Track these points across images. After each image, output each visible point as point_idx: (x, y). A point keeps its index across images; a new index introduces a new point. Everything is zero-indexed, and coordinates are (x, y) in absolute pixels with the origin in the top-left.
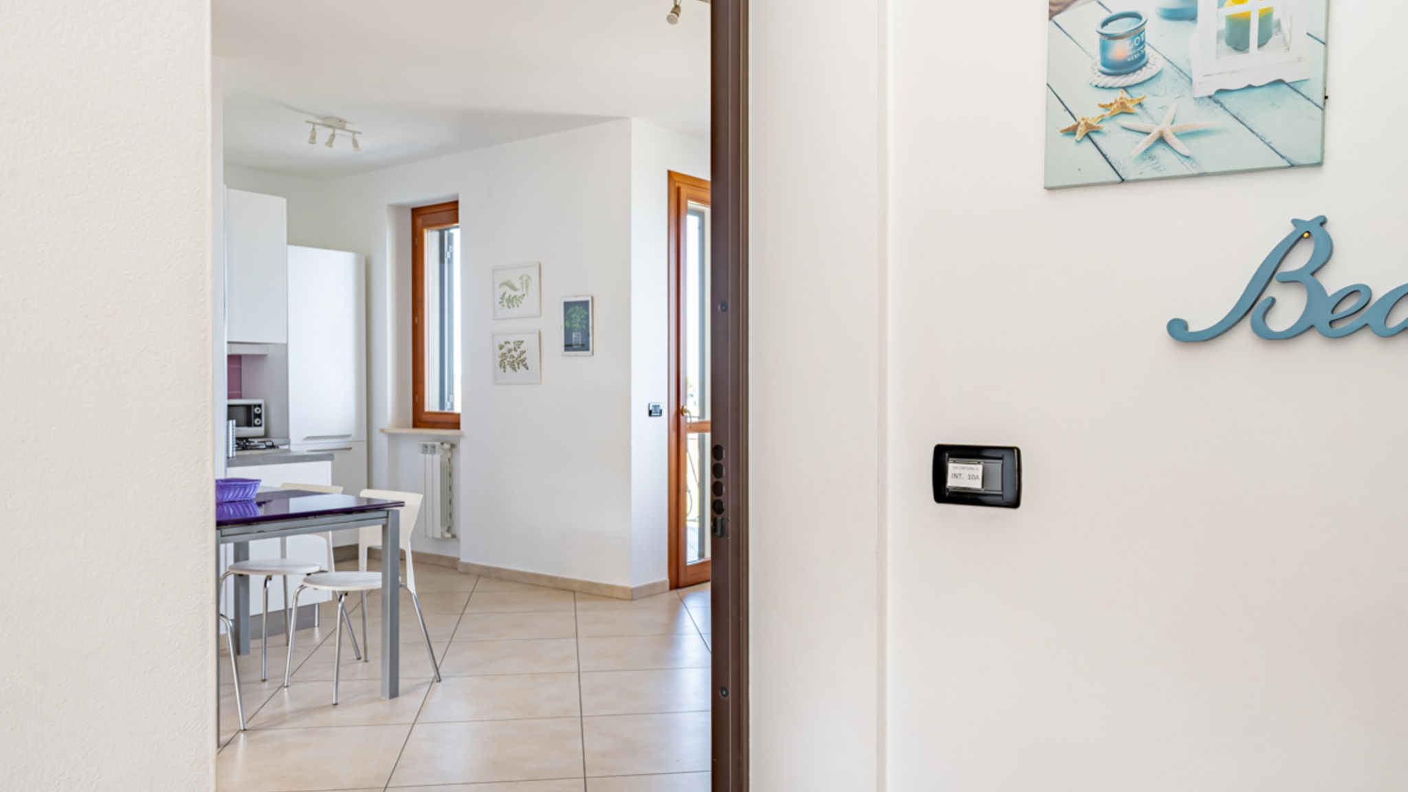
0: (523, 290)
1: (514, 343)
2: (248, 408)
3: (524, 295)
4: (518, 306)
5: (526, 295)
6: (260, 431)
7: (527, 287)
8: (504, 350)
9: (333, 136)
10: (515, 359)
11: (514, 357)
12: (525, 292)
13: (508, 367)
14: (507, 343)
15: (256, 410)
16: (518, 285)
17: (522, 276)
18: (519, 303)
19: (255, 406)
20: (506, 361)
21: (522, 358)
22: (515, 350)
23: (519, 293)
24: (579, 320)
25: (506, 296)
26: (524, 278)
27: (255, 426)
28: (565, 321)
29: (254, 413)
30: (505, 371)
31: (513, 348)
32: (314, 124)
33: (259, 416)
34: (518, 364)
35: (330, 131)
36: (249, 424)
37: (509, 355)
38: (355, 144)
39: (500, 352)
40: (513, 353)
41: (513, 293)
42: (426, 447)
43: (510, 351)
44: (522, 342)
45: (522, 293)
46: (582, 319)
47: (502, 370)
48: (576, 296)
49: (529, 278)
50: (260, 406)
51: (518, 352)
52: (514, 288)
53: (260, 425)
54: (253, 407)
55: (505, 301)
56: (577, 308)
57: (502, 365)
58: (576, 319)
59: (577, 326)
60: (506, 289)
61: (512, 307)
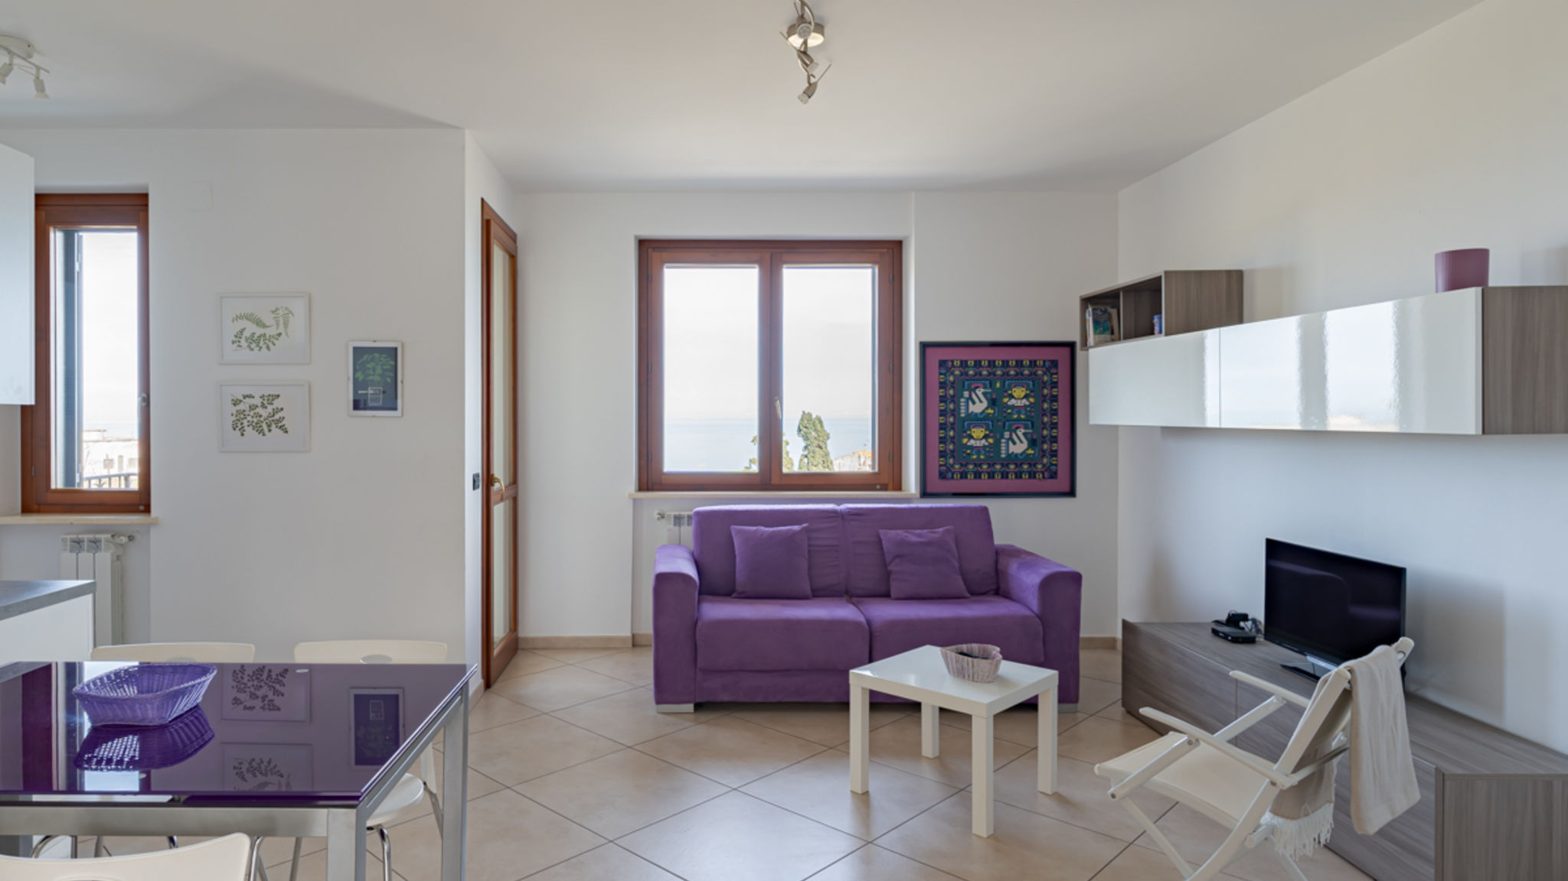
0: (278, 328)
1: (262, 397)
3: (280, 334)
4: (268, 348)
5: (284, 334)
7: (286, 325)
8: (241, 407)
10: (262, 419)
11: (260, 416)
12: (281, 329)
13: (249, 430)
14: (251, 396)
16: (268, 319)
17: (277, 309)
18: (270, 344)
20: (245, 421)
21: (277, 417)
22: (263, 406)
23: (271, 331)
24: (379, 371)
25: (247, 334)
26: (281, 312)
28: (355, 371)
30: (242, 435)
31: (259, 405)
34: (269, 426)
37: (252, 413)
38: (40, 86)
39: (234, 409)
40: (260, 410)
41: (259, 331)
42: (79, 542)
43: (252, 407)
44: (278, 396)
45: (278, 332)
46: (384, 370)
47: (238, 432)
48: (375, 341)
49: (291, 312)
51: (270, 409)
52: (259, 323)
55: (243, 341)
56: (377, 355)
57: (238, 426)
58: (374, 370)
59: (377, 378)
60: (244, 323)
61: (256, 349)
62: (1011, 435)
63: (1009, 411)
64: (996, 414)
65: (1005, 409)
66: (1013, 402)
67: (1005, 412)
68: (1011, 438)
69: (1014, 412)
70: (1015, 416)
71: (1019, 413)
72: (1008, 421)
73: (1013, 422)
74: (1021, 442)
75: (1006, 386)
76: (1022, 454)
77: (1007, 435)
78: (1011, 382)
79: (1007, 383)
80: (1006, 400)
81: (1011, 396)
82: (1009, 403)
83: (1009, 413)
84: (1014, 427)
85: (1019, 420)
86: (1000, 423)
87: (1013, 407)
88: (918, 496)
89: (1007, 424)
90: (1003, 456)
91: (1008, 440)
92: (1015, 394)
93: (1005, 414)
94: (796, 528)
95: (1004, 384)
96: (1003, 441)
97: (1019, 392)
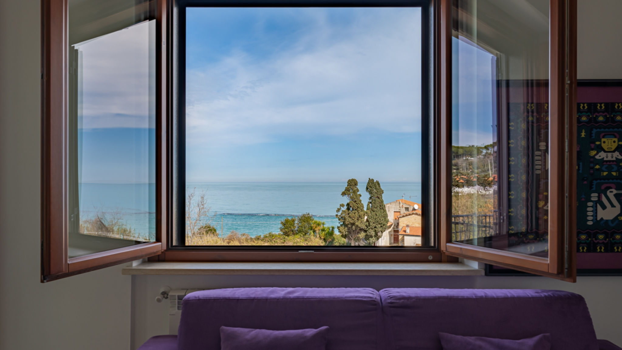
62: (599, 197)
63: (597, 167)
64: (581, 171)
65: (592, 165)
66: (602, 155)
67: (592, 168)
68: (600, 201)
69: (604, 168)
70: (605, 174)
71: (610, 169)
72: (596, 180)
73: (602, 181)
74: (613, 206)
75: (594, 135)
76: (613, 221)
77: (594, 196)
78: (598, 130)
79: (594, 131)
80: (593, 153)
81: (600, 149)
82: (597, 157)
83: (597, 170)
84: (603, 187)
85: (609, 177)
86: (585, 182)
87: (602, 161)
88: (483, 273)
89: (595, 182)
90: (590, 223)
91: (596, 203)
92: (604, 146)
93: (592, 171)
94: (310, 332)
95: (591, 133)
96: (590, 204)
97: (609, 143)
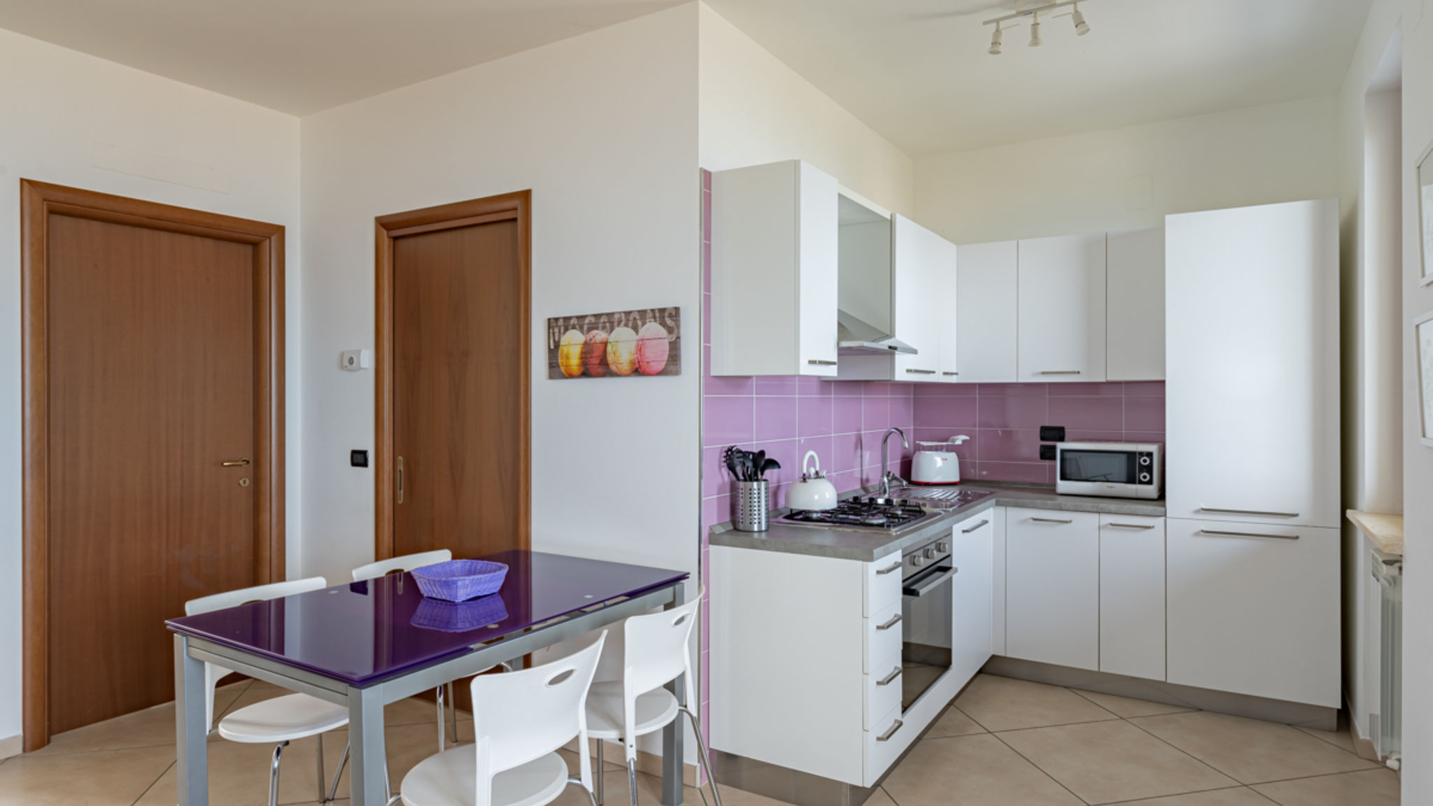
2: (1131, 455)
6: (1151, 490)
9: (1035, 25)
15: (1145, 461)
19: (1141, 454)
27: (1141, 482)
29: (1140, 463)
32: (997, 21)
33: (1149, 469)
35: (1030, 20)
36: (1131, 480)
38: (1079, 22)
50: (1150, 455)
53: (1150, 482)
54: (1138, 456)
